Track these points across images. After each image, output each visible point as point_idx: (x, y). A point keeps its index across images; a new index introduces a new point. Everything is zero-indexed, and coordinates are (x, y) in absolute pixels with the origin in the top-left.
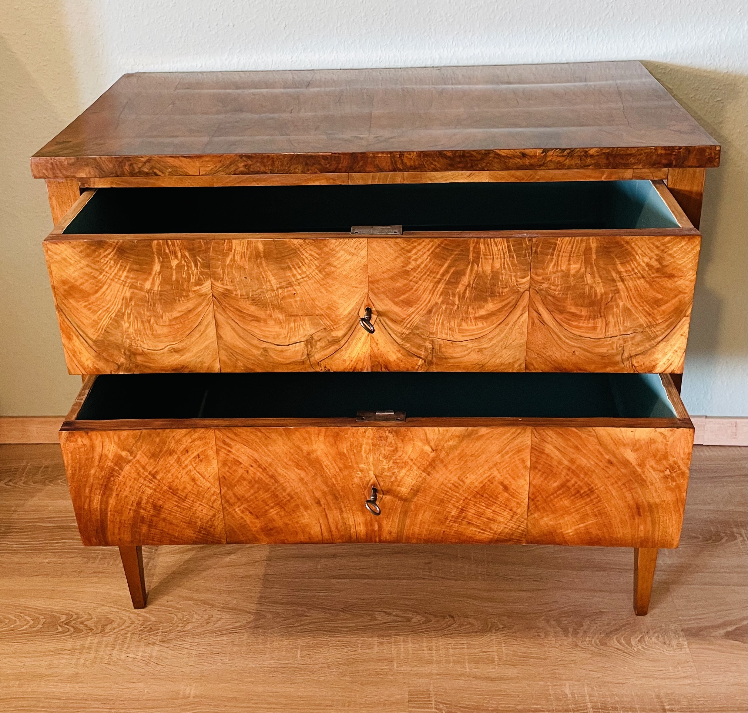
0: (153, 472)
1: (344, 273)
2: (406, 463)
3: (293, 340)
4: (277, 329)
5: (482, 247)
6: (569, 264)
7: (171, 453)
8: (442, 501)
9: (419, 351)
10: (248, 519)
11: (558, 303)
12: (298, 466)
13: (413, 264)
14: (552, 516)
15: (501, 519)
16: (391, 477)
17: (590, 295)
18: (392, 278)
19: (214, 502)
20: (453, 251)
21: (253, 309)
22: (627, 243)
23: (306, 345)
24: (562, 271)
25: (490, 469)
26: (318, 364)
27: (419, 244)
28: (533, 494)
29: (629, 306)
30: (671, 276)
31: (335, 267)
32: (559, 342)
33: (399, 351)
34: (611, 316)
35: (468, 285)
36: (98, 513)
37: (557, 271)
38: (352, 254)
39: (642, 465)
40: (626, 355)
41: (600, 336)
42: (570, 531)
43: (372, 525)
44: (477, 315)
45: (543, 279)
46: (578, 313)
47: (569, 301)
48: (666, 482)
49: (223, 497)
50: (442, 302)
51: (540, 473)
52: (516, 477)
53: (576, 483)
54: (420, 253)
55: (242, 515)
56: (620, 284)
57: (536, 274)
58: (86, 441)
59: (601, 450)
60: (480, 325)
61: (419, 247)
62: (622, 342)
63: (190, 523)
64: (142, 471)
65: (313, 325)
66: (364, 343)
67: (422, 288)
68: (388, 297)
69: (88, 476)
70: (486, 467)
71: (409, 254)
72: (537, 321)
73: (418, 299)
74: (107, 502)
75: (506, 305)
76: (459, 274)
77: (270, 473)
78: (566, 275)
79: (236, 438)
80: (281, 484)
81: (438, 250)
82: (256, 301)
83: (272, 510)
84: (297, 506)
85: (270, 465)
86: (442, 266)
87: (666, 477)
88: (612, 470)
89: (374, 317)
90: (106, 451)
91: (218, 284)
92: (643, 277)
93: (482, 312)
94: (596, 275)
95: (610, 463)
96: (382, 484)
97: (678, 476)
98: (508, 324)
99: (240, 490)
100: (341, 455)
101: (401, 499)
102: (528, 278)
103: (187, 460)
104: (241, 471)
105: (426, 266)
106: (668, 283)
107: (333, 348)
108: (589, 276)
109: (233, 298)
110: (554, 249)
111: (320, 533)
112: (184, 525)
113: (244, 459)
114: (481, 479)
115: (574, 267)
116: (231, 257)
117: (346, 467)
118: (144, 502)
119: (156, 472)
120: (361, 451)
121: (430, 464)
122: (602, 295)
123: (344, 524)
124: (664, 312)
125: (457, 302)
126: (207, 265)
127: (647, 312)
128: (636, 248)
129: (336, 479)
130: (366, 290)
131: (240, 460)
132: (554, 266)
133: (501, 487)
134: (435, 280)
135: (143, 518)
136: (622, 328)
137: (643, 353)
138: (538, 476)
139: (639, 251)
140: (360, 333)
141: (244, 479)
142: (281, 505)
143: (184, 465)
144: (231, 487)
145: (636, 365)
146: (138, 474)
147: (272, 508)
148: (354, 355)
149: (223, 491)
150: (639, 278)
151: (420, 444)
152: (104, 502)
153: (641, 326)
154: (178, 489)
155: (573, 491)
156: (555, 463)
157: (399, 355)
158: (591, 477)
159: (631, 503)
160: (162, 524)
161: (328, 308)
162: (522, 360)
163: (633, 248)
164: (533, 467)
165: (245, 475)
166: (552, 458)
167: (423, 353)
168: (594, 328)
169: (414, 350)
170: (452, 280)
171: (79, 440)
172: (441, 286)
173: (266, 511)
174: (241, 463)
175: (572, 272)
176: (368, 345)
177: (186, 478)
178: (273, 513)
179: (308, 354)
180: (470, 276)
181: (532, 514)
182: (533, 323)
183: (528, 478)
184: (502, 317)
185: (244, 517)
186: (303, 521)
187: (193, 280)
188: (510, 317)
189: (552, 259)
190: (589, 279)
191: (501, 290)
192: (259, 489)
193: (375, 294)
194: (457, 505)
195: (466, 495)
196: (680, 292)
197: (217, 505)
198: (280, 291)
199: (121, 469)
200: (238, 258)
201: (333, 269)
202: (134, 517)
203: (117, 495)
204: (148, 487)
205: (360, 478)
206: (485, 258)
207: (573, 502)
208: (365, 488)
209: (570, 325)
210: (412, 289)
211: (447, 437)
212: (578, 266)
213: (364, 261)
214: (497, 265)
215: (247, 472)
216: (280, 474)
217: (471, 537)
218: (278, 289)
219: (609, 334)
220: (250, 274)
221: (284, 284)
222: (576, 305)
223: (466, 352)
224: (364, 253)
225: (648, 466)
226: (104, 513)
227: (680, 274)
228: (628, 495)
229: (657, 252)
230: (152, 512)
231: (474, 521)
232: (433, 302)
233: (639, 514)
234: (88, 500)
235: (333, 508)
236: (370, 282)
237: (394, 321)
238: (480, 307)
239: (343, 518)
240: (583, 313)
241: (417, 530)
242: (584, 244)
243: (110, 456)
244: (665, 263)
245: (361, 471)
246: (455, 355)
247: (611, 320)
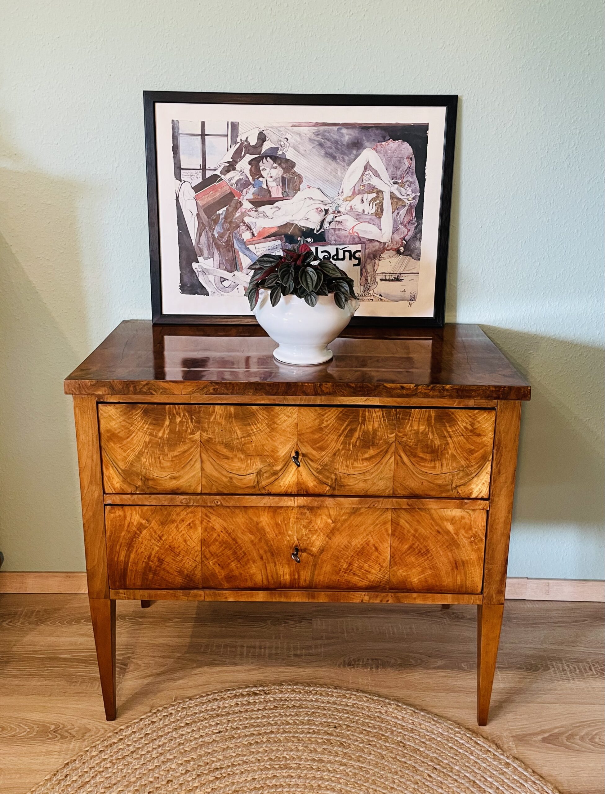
0: (161, 535)
1: (283, 428)
2: (316, 531)
3: (249, 472)
4: (239, 464)
5: (367, 414)
6: (419, 426)
7: (173, 521)
8: (338, 557)
9: (327, 481)
10: (217, 569)
11: (412, 451)
12: (251, 532)
13: (325, 424)
14: (404, 568)
15: (374, 571)
16: (307, 540)
17: (432, 446)
18: (312, 433)
19: (196, 557)
20: (349, 416)
21: (225, 451)
22: (453, 413)
23: (257, 475)
24: (415, 430)
25: (367, 535)
26: (264, 488)
27: (329, 411)
28: (393, 553)
29: (455, 453)
30: (479, 435)
31: (278, 424)
32: (413, 476)
33: (315, 481)
34: (444, 460)
35: (359, 438)
36: (123, 565)
37: (412, 430)
38: (288, 417)
39: (457, 534)
40: (454, 485)
41: (438, 473)
42: (415, 580)
43: (294, 575)
44: (363, 458)
45: (404, 435)
46: (425, 457)
47: (419, 450)
48: (472, 546)
49: (203, 553)
50: (343, 449)
51: (397, 539)
52: (382, 541)
53: (418, 545)
54: (330, 417)
55: (213, 567)
56: (449, 439)
57: (399, 432)
58: (121, 513)
59: (433, 523)
60: (365, 464)
61: (329, 413)
62: (451, 477)
63: (180, 572)
64: (154, 534)
65: (262, 462)
66: (293, 475)
67: (330, 439)
68: (309, 444)
69: (120, 537)
70: (365, 535)
71: (323, 417)
72: (399, 462)
73: (328, 446)
74: (129, 556)
75: (381, 451)
76: (352, 431)
77: (233, 537)
78: (417, 433)
79: (213, 512)
80: (239, 545)
81: (340, 415)
82: (228, 446)
83: (232, 563)
84: (248, 560)
85: (234, 531)
86: (342, 425)
87: (471, 542)
88: (440, 537)
89: (300, 457)
90: (133, 521)
91: (205, 434)
92: (463, 435)
93: (367, 456)
94: (435, 433)
95: (439, 532)
96: (301, 545)
97: (478, 541)
98: (382, 464)
99: (213, 548)
100: (277, 524)
101: (312, 555)
102: (395, 434)
103: (183, 527)
104: (215, 535)
105: (333, 425)
106: (478, 440)
107: (273, 478)
108: (430, 434)
109: (213, 444)
110: (410, 416)
111: (261, 581)
112: (176, 574)
113: (217, 527)
114: (362, 542)
115: (422, 428)
116: (213, 417)
117: (280, 533)
118: (153, 556)
119: (163, 535)
120: (289, 522)
121: (331, 532)
122: (438, 446)
123: (277, 573)
124: (476, 458)
125: (351, 449)
126: (198, 422)
127: (465, 457)
128: (458, 417)
129: (273, 541)
130: (296, 440)
131: (215, 527)
132: (409, 427)
133: (373, 548)
134: (339, 434)
135: (151, 567)
136: (451, 468)
137: (464, 484)
138: (396, 540)
139: (460, 419)
140: (291, 468)
141: (217, 540)
142: (238, 560)
143: (180, 530)
144: (208, 546)
145: (460, 492)
146: (151, 536)
147: (232, 561)
148: (287, 483)
149: (203, 549)
150: (460, 436)
151: (325, 517)
152: (128, 556)
153: (462, 466)
154: (175, 547)
155: (417, 551)
156: (406, 532)
157: (315, 483)
158: (427, 541)
159: (452, 560)
160: (162, 572)
161: (272, 451)
162: (391, 488)
163: (455, 416)
164: (393, 535)
165: (218, 538)
166: (404, 528)
167: (330, 482)
168: (434, 467)
169: (325, 480)
170: (349, 434)
171: (117, 512)
172: (342, 438)
173: (229, 564)
174: (215, 530)
175: (421, 431)
176: (295, 476)
177: (181, 540)
178: (233, 565)
179: (258, 482)
180: (360, 431)
181: (392, 567)
182: (397, 463)
183: (389, 542)
184: (378, 459)
185: (215, 568)
186: (252, 572)
187: (189, 431)
188: (384, 459)
189: (408, 422)
190: (430, 436)
191: (378, 442)
192: (225, 548)
193: (301, 442)
194: (347, 560)
195: (352, 554)
196: (485, 446)
197: (198, 559)
198: (243, 439)
199: (141, 532)
200: (218, 417)
201: (276, 426)
202: (145, 567)
203: (136, 551)
204: (157, 545)
205: (288, 541)
206: (369, 421)
207: (417, 560)
208: (291, 548)
209: (420, 465)
210: (324, 439)
211: (342, 513)
212: (424, 427)
213: (296, 421)
214: (376, 425)
215: (219, 535)
216: (238, 537)
217: (355, 584)
218: (241, 438)
219: (444, 471)
220: (225, 428)
221: (245, 435)
222: (424, 452)
223: (357, 482)
224: (295, 416)
225: (461, 535)
226: (126, 563)
227: (484, 434)
228: (450, 554)
229: (471, 420)
230: (157, 563)
231: (357, 572)
232: (336, 449)
233: (457, 568)
234: (117, 555)
235: (270, 562)
236: (299, 435)
237: (312, 460)
238: (365, 452)
239: (276, 570)
240: (427, 458)
241: (321, 578)
242: (427, 414)
243: (135, 523)
244: (476, 427)
245: (289, 536)
246: (349, 484)
247: (444, 462)
